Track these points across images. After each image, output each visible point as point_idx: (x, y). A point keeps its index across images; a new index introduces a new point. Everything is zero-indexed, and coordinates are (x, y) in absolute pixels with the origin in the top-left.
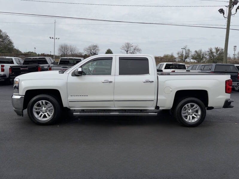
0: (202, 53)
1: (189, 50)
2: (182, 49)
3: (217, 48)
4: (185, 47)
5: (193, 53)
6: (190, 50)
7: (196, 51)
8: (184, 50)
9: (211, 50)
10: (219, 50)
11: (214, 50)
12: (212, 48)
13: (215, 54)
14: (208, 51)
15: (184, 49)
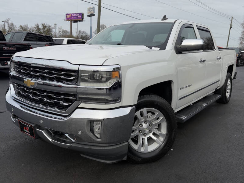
0: (28, 29)
1: (12, 24)
2: (3, 22)
3: (44, 24)
4: (7, 20)
5: (18, 28)
6: (14, 25)
7: (21, 26)
8: (6, 24)
9: (38, 26)
10: (46, 27)
11: (41, 27)
12: (39, 24)
13: (42, 31)
14: (35, 28)
15: (6, 22)
